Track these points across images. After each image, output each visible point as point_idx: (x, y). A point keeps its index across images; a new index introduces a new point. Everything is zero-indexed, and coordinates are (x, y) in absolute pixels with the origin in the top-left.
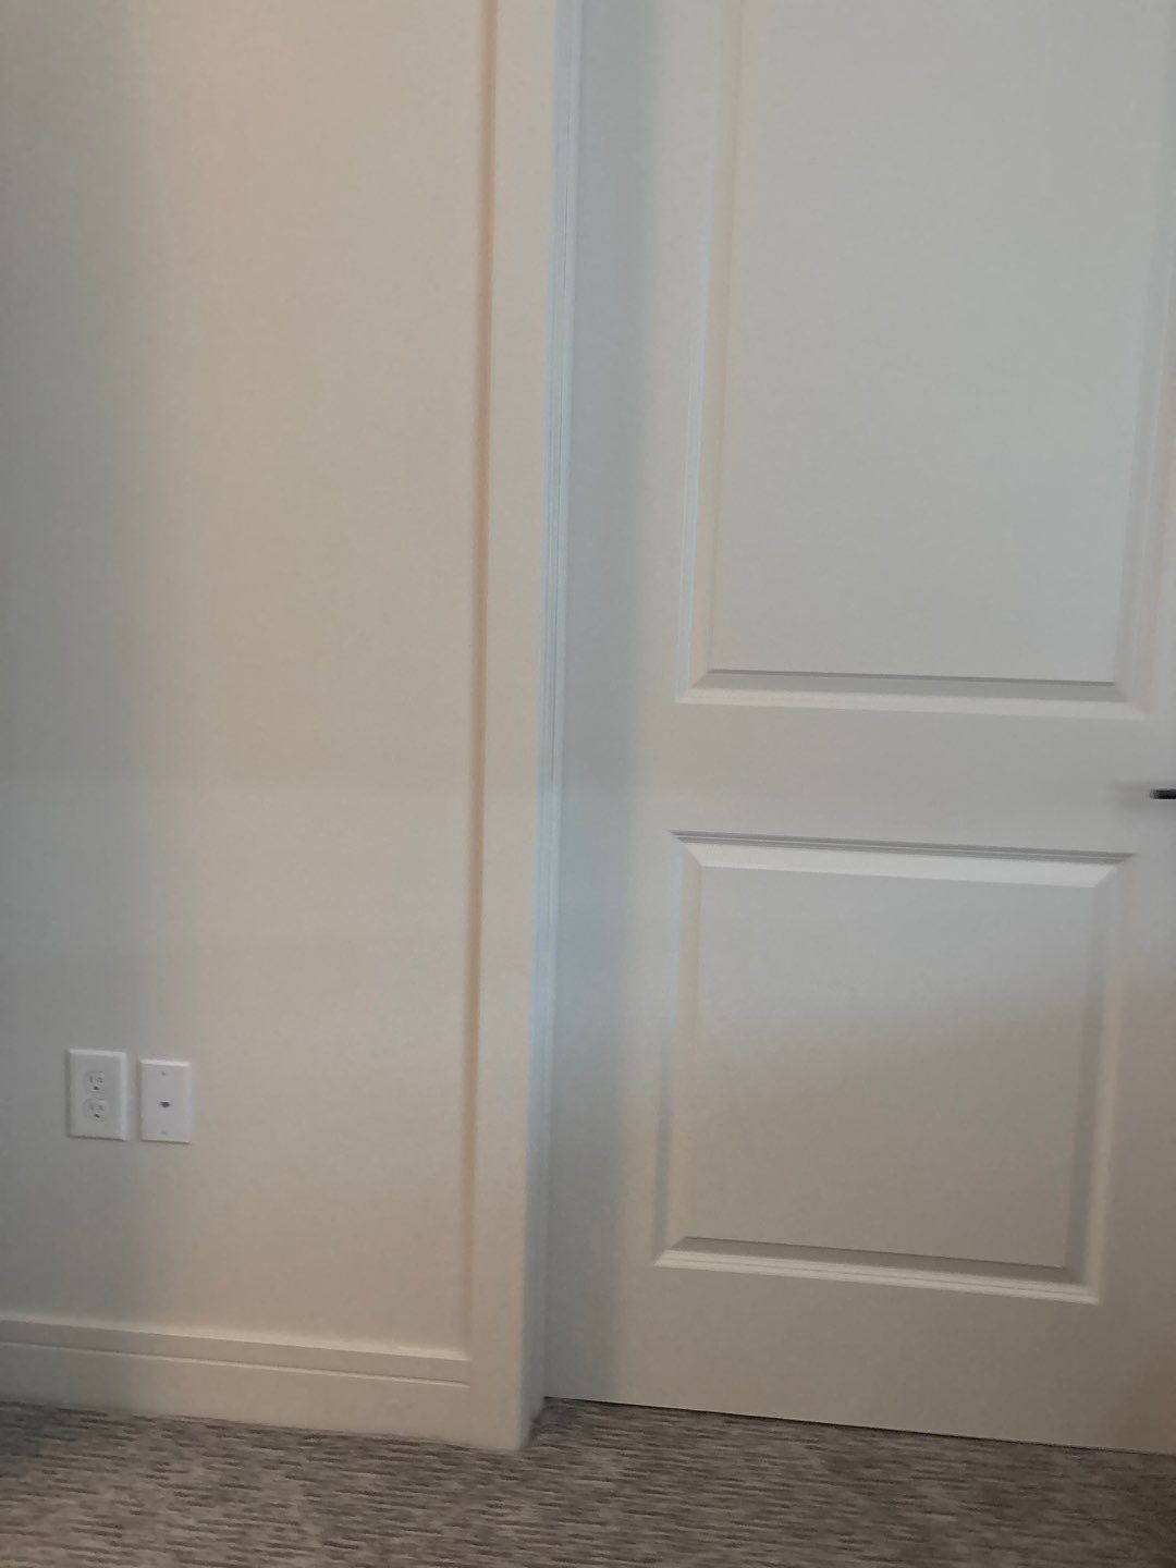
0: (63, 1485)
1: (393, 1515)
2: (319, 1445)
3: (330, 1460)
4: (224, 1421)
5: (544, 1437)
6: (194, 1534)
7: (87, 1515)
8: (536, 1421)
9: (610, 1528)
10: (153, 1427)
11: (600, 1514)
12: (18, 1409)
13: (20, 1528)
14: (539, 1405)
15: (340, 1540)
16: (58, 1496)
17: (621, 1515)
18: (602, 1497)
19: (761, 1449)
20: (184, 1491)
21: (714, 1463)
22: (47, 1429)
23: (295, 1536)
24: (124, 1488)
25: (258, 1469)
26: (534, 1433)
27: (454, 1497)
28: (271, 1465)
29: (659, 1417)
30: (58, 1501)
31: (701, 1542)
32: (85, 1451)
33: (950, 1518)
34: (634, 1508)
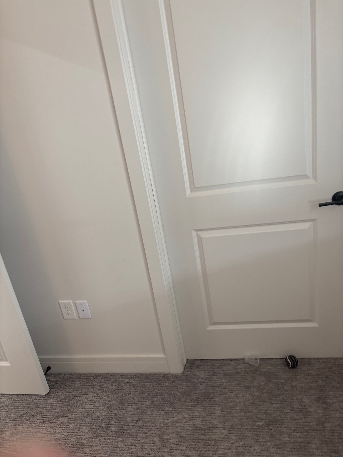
0: (80, 393)
1: (154, 393)
2: (135, 377)
3: (139, 381)
4: (114, 373)
5: (187, 370)
6: (111, 402)
7: (87, 400)
8: (185, 365)
9: (203, 391)
10: (99, 377)
11: (201, 388)
12: (69, 376)
13: (73, 405)
14: (185, 362)
15: (143, 400)
16: (81, 396)
17: (205, 387)
18: (201, 383)
19: (239, 367)
20: (107, 392)
21: (227, 372)
22: (76, 380)
23: (133, 400)
24: (94, 393)
25: (123, 384)
26: (185, 368)
27: (167, 387)
28: (126, 383)
29: (214, 361)
30: (81, 398)
31: (225, 392)
32: (85, 385)
33: (284, 381)
34: (208, 385)
